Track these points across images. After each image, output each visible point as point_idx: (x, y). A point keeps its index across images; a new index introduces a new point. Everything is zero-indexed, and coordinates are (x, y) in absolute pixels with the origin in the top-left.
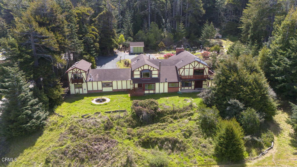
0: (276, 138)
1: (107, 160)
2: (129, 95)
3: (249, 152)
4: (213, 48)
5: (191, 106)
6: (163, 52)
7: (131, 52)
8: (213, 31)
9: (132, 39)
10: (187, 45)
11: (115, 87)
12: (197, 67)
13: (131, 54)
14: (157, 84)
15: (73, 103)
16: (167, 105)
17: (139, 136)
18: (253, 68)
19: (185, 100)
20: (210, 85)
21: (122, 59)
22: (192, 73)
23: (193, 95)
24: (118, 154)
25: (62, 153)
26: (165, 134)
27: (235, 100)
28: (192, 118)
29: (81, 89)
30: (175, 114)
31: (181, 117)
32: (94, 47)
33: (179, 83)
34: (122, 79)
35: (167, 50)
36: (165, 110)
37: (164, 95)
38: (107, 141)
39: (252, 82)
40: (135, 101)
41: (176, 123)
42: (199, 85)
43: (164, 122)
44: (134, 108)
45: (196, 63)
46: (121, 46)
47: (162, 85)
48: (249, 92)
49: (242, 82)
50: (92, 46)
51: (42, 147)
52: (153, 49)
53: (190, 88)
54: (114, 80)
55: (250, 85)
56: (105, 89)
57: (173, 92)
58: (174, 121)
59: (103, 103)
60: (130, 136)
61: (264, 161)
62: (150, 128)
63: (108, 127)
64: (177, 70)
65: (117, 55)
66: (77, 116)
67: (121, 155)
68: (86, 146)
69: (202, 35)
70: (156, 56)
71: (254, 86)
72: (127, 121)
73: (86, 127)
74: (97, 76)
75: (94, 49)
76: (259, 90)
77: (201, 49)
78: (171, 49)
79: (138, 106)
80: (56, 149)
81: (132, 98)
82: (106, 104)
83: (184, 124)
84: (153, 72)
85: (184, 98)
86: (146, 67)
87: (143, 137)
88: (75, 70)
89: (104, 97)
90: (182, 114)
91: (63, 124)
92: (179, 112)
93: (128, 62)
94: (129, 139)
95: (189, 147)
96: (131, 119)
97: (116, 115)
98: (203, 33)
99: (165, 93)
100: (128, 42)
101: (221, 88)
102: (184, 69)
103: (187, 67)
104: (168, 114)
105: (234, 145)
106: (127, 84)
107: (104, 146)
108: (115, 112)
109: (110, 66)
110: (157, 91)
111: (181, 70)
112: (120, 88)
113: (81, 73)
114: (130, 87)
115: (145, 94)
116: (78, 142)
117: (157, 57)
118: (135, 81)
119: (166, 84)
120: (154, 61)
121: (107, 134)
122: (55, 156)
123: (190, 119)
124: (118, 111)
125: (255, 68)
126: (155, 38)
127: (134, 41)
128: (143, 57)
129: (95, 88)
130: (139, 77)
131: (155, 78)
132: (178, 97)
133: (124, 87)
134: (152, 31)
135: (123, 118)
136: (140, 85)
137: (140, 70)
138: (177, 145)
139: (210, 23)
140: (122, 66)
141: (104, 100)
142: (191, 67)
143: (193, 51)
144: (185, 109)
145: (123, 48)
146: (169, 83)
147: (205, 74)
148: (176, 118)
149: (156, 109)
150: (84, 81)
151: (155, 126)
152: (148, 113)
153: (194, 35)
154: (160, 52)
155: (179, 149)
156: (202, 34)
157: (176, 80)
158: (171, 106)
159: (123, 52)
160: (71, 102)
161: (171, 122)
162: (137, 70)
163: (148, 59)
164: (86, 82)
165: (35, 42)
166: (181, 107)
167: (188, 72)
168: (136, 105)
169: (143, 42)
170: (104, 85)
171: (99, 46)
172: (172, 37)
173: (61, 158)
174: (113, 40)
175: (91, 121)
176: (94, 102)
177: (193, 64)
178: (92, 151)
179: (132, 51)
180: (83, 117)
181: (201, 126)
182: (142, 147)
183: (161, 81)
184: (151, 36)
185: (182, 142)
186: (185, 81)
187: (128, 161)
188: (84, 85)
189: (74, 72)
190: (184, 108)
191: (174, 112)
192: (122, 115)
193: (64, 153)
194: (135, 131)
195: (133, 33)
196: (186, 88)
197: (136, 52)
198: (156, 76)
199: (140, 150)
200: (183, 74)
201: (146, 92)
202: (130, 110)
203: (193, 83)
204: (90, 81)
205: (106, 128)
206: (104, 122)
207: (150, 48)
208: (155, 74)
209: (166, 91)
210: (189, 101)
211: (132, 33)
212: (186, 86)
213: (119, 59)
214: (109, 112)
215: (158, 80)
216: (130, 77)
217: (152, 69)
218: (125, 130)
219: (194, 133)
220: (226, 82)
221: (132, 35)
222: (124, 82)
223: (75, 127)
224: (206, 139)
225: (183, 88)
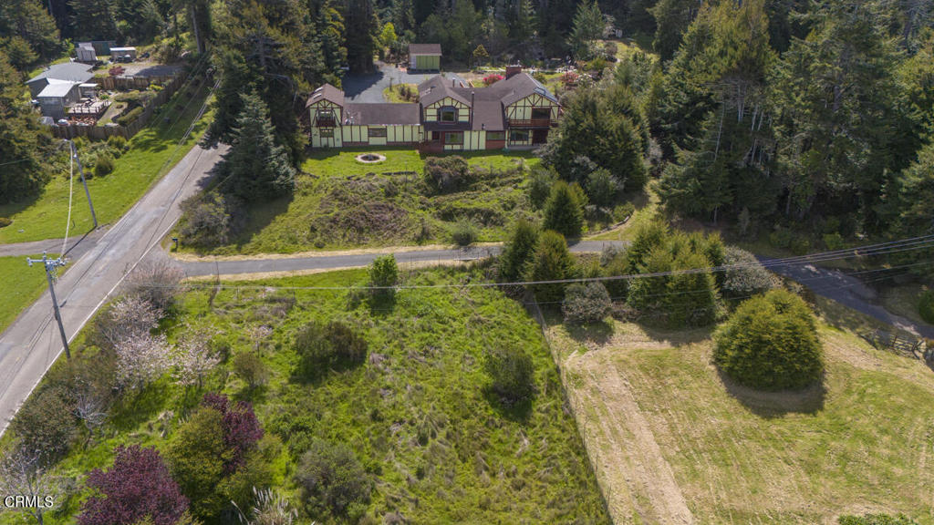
0: (636, 212)
1: (395, 231)
2: (417, 152)
3: (590, 226)
4: (590, 64)
5: (520, 169)
6: (484, 68)
7: (412, 67)
8: (597, 21)
9: (413, 36)
10: (540, 54)
11: (391, 138)
12: (539, 104)
13: (411, 71)
14: (467, 134)
15: (324, 161)
16: (481, 167)
17: (437, 206)
18: (627, 109)
19: (512, 161)
20: (556, 136)
21: (395, 82)
22: (528, 115)
23: (527, 154)
24: (409, 225)
25: (331, 222)
26: (476, 204)
27: (584, 158)
28: (520, 185)
29: (331, 139)
30: (492, 179)
31: (502, 185)
32: (339, 56)
33: (504, 132)
34: (404, 123)
35: (494, 65)
36: (478, 174)
37: (478, 153)
38: (391, 209)
39: (614, 130)
40: (429, 159)
41: (493, 192)
42: (540, 137)
43: (476, 190)
44: (429, 168)
45: (537, 97)
46: (387, 51)
47: (475, 135)
48: (608, 146)
49: (599, 130)
50: (335, 53)
51: (299, 214)
52: (462, 61)
53: (525, 143)
54: (389, 123)
55: (612, 134)
56: (374, 141)
57: (493, 148)
58: (491, 190)
59: (375, 162)
60: (424, 206)
61: (608, 235)
62: (453, 197)
63: (390, 193)
64: (504, 109)
65: (382, 74)
66: (340, 176)
67: (414, 226)
68: (364, 214)
69: (572, 31)
70: (466, 78)
71: (616, 136)
72: (418, 187)
73: (357, 192)
74: (359, 116)
75: (338, 60)
76: (623, 143)
77: (567, 64)
78: (501, 61)
79: (435, 165)
80: (321, 216)
81: (423, 156)
82: (381, 163)
83: (505, 193)
84: (461, 112)
85: (511, 158)
86: (448, 103)
87: (443, 208)
88: (322, 103)
89: (374, 154)
90: (504, 180)
91: (320, 187)
92: (501, 177)
93: (409, 89)
94: (424, 209)
95: (508, 221)
96: (425, 184)
97: (400, 178)
98: (575, 26)
99: (481, 150)
100: (405, 44)
101: (568, 140)
102: (516, 107)
103: (521, 103)
104: (482, 179)
105: (567, 212)
106: (412, 132)
107: (388, 216)
108: (399, 174)
109: (369, 96)
110: (466, 147)
111: (511, 109)
112: (399, 139)
113: (332, 108)
114: (418, 138)
115: (444, 151)
116: (350, 210)
117: (470, 80)
118: (427, 126)
119: (483, 134)
120: (462, 91)
121: (391, 201)
122: (323, 225)
123: (516, 188)
124: (402, 173)
125: (629, 109)
126: (466, 34)
127: (417, 41)
128: (441, 83)
129: (356, 139)
130: (434, 119)
131: (464, 123)
132: (501, 157)
133: (408, 139)
134: (460, 16)
135: (412, 182)
136: (435, 135)
137: (437, 106)
138: (492, 217)
139: (593, 4)
140: (395, 98)
141: (376, 158)
142: (528, 104)
143: (550, 67)
144: (511, 173)
145: (392, 55)
146: (487, 132)
147: (552, 117)
148: (494, 186)
149: (463, 170)
150: (337, 124)
151: (461, 194)
152: (450, 176)
153: (557, 29)
154: (475, 68)
155: (494, 223)
156: (573, 28)
157: (501, 128)
158: (489, 169)
159: (393, 66)
160: (320, 159)
161: (487, 190)
162: (433, 106)
163: (452, 86)
164: (341, 125)
165: (265, 53)
166: (504, 170)
167: (521, 113)
168: (431, 163)
169: (439, 45)
170: (372, 133)
171: (346, 54)
172: (506, 32)
173: (331, 227)
174: (374, 38)
175: (364, 184)
176: (359, 159)
177: (531, 99)
178: (372, 219)
179: (413, 64)
180: (349, 178)
181: (532, 197)
182: (442, 220)
183: (474, 128)
184: (458, 30)
185: (500, 214)
186: (517, 130)
187: (423, 233)
188: (337, 132)
189: (320, 106)
190: (508, 172)
191: (492, 176)
192: (410, 178)
193: (334, 221)
194: (431, 201)
195: (414, 21)
196: (518, 143)
197: (423, 67)
198: (466, 119)
199: (439, 223)
200: (513, 117)
201: (448, 147)
202: (421, 171)
203: (531, 134)
204: (347, 124)
205: (388, 194)
206: (382, 187)
207: (455, 58)
208: (463, 115)
209: (483, 146)
210: (518, 161)
211: (412, 20)
212: (517, 140)
213: (388, 83)
214: (390, 174)
215: (468, 126)
216: (418, 119)
217: (458, 106)
218: (417, 198)
219: (518, 204)
220: (576, 129)
221: (413, 25)
222: (408, 129)
223: (341, 191)
224: (534, 211)
225: (512, 143)
